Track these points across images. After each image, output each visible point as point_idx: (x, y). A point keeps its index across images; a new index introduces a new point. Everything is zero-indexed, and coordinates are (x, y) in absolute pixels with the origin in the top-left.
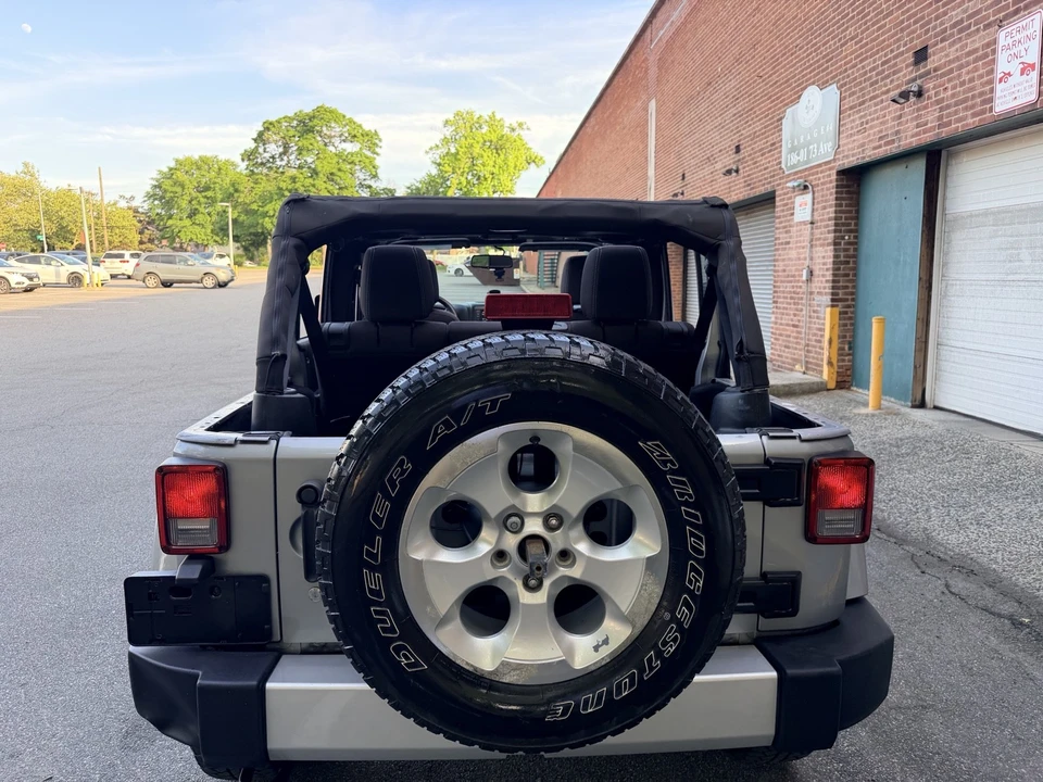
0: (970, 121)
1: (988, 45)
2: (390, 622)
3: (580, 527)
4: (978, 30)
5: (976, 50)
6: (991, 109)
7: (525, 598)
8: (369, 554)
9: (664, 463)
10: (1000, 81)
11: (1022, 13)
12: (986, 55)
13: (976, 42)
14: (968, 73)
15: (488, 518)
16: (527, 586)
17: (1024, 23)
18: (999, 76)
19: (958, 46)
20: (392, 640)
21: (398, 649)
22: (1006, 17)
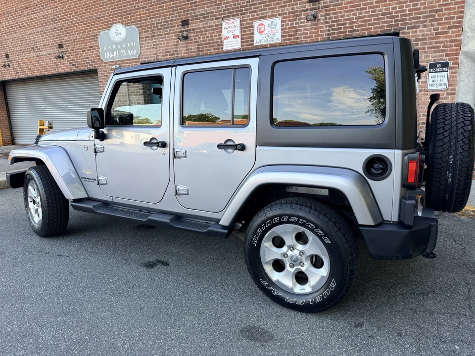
0: (213, 51)
1: (218, 25)
4: (213, 19)
5: (213, 26)
6: (222, 48)
10: (225, 39)
11: (231, 17)
12: (217, 29)
13: (213, 23)
14: (210, 33)
17: (233, 21)
18: (224, 37)
19: (204, 23)
22: (224, 17)
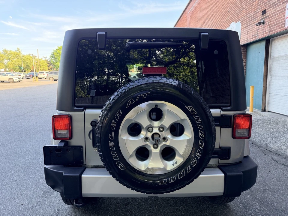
0: (278, 30)
1: (283, 8)
2: (116, 156)
3: (169, 131)
4: (280, 4)
5: (280, 10)
6: (284, 26)
7: (153, 150)
8: (111, 137)
9: (193, 112)
12: (283, 11)
13: (279, 8)
14: (277, 17)
15: (143, 128)
16: (154, 147)
18: (286, 17)
19: (275, 9)
20: (117, 161)
21: (118, 164)
